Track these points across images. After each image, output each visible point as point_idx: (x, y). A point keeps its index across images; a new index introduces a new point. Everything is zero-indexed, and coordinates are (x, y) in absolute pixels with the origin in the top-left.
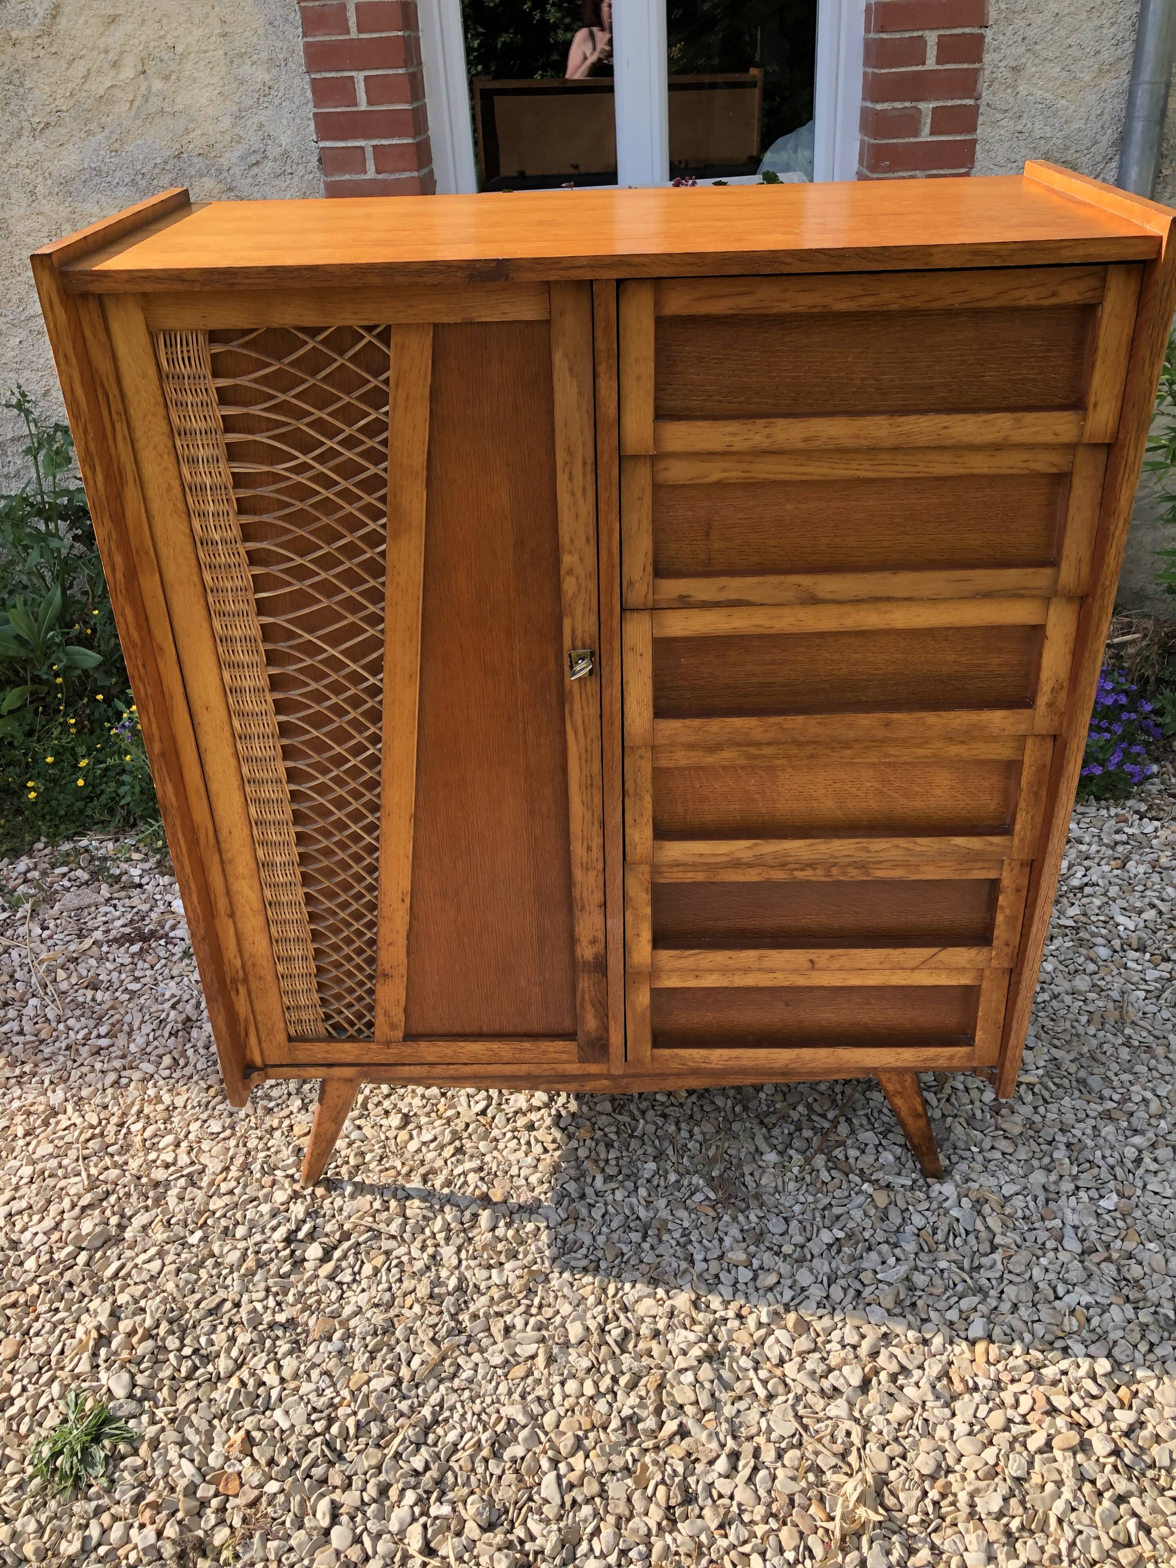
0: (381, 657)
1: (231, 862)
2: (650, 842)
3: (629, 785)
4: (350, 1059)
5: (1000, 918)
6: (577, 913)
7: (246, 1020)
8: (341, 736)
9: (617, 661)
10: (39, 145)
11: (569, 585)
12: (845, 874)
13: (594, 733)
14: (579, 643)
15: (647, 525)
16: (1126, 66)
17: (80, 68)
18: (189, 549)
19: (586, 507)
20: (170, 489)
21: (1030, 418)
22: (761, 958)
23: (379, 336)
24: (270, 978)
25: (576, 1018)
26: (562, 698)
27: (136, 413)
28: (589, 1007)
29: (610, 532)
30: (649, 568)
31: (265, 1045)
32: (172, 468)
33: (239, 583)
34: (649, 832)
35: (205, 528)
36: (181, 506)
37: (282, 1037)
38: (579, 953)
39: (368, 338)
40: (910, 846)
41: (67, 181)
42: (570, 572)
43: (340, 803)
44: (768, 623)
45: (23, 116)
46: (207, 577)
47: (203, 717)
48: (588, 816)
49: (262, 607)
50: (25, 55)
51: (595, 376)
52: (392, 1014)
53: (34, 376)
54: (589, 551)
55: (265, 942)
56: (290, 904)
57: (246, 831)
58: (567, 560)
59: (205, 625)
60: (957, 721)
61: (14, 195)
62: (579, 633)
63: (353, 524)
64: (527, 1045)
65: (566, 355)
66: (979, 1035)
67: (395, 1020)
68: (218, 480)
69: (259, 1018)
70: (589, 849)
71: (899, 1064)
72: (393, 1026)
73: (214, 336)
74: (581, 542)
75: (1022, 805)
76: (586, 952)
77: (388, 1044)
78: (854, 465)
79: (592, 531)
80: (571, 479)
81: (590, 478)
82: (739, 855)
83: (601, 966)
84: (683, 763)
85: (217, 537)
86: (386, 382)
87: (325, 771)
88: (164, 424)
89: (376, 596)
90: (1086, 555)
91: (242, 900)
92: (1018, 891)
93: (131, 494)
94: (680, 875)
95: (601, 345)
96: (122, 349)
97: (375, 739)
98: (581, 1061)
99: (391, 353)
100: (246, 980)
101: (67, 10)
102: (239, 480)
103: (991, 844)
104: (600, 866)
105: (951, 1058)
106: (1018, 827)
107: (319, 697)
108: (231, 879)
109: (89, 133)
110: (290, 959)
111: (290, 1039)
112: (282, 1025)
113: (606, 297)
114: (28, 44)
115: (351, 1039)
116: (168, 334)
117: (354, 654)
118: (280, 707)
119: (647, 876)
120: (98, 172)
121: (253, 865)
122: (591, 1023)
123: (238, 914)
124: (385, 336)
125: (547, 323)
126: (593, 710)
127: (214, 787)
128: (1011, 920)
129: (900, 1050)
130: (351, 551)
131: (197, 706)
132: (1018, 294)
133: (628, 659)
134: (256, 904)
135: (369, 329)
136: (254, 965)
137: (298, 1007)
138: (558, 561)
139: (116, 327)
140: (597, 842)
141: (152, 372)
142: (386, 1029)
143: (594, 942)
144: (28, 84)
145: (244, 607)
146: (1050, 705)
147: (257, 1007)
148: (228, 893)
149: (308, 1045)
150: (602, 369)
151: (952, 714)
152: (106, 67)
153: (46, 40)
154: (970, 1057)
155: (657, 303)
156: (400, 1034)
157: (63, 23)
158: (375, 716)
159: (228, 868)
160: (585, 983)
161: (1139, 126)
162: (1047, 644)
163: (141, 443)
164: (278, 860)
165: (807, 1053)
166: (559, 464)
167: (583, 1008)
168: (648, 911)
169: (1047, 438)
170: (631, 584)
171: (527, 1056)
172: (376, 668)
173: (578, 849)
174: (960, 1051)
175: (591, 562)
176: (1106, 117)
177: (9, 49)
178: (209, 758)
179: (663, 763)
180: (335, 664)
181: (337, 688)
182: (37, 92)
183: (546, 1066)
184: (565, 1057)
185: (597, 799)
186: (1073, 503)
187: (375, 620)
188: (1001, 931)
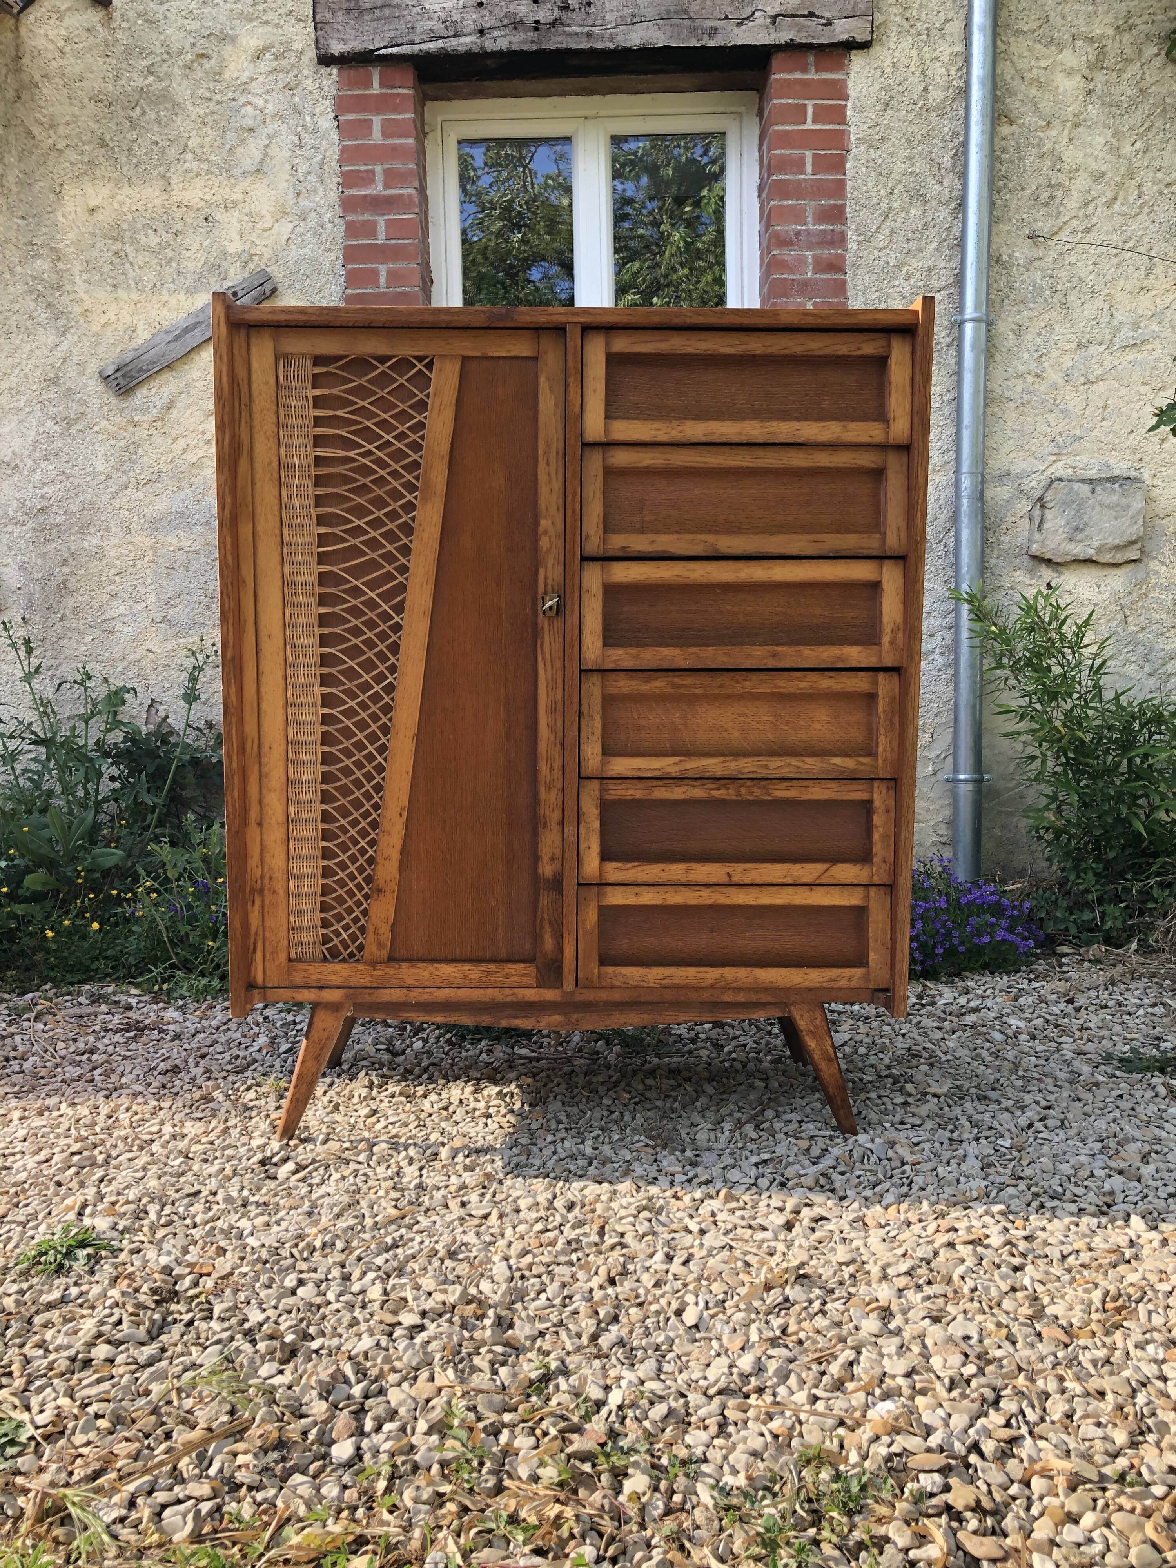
0: (403, 601)
1: (267, 776)
2: (599, 758)
3: (584, 708)
4: (339, 981)
5: (876, 837)
6: (541, 830)
7: (256, 933)
8: (368, 665)
9: (577, 594)
10: (140, 495)
11: (544, 543)
12: (751, 793)
13: (558, 664)
14: (550, 589)
15: (599, 495)
16: (951, 467)
17: (181, 444)
18: (276, 508)
19: (557, 485)
20: (270, 463)
21: (852, 425)
22: (688, 870)
23: (425, 366)
24: (281, 892)
25: (536, 938)
26: (536, 633)
27: (256, 408)
28: (547, 927)
29: (574, 494)
30: (601, 526)
31: (268, 964)
32: (275, 448)
33: (308, 540)
34: (598, 748)
35: (290, 497)
36: (276, 476)
37: (282, 957)
38: (540, 871)
39: (419, 366)
40: (800, 764)
41: (157, 520)
42: (545, 532)
43: (362, 725)
44: (686, 574)
45: (132, 474)
46: (286, 532)
47: (265, 644)
48: (552, 738)
49: (322, 558)
50: (142, 433)
51: (566, 386)
52: (381, 931)
53: (98, 667)
54: (559, 518)
55: (283, 856)
56: (308, 820)
57: (283, 747)
58: (544, 523)
59: (279, 568)
60: (825, 654)
61: (114, 529)
62: (550, 582)
63: (395, 495)
64: (492, 967)
65: (548, 379)
66: (872, 956)
67: (382, 938)
68: (304, 461)
69: (267, 935)
70: (552, 769)
71: (807, 984)
72: (380, 945)
73: (318, 360)
74: (553, 510)
75: (882, 730)
76: (547, 869)
77: (374, 964)
78: (739, 458)
79: (561, 501)
80: (548, 464)
81: (561, 463)
82: (669, 770)
83: (557, 884)
84: (625, 690)
85: (297, 503)
86: (428, 396)
87: (353, 696)
88: (274, 417)
89: (406, 550)
90: (903, 524)
91: (270, 812)
92: (888, 811)
93: (243, 462)
94: (623, 792)
95: (570, 363)
96: (255, 364)
97: (393, 669)
98: (539, 986)
99: (432, 376)
100: (261, 891)
101: (179, 405)
102: (319, 461)
103: (862, 764)
104: (560, 786)
105: (850, 979)
106: (880, 749)
107: (356, 632)
108: (264, 791)
109: (179, 488)
110: (301, 877)
111: (290, 960)
112: (285, 943)
113: (574, 336)
114: (146, 425)
115: (344, 961)
116: (287, 356)
117: (386, 596)
118: (324, 640)
119: (597, 793)
120: (182, 515)
121: (284, 779)
122: (549, 944)
123: (265, 825)
124: (429, 366)
125: (535, 359)
126: (558, 646)
127: (264, 706)
128: (885, 837)
129: (807, 970)
130: (393, 515)
131: (263, 633)
132: (836, 348)
133: (586, 599)
134: (281, 817)
135: (420, 359)
136: (271, 878)
137: (301, 928)
138: (537, 524)
139: (254, 350)
140: (557, 764)
141: (272, 381)
142: (374, 949)
143: (552, 859)
144: (140, 452)
145: (308, 558)
146: (892, 643)
147: (267, 924)
148: (260, 802)
149: (305, 966)
150: (571, 380)
151: (822, 648)
152: (201, 443)
153: (159, 423)
154: (866, 977)
155: (607, 344)
156: (385, 953)
157: (174, 413)
158: (395, 648)
159: (264, 780)
160: (545, 901)
161: (965, 501)
162: (885, 595)
163: (256, 430)
164: (304, 778)
165: (730, 973)
166: (540, 452)
167: (542, 927)
168: (597, 825)
169: (864, 439)
170: (588, 536)
171: (492, 979)
172: (399, 609)
173: (543, 767)
174: (858, 972)
175: (560, 526)
176: (942, 501)
177: (131, 429)
178: (264, 679)
179: (611, 691)
180: (371, 604)
181: (371, 624)
182: (146, 459)
183: (508, 991)
184: (524, 980)
185: (560, 723)
186: (890, 489)
187: (403, 569)
188: (878, 849)
